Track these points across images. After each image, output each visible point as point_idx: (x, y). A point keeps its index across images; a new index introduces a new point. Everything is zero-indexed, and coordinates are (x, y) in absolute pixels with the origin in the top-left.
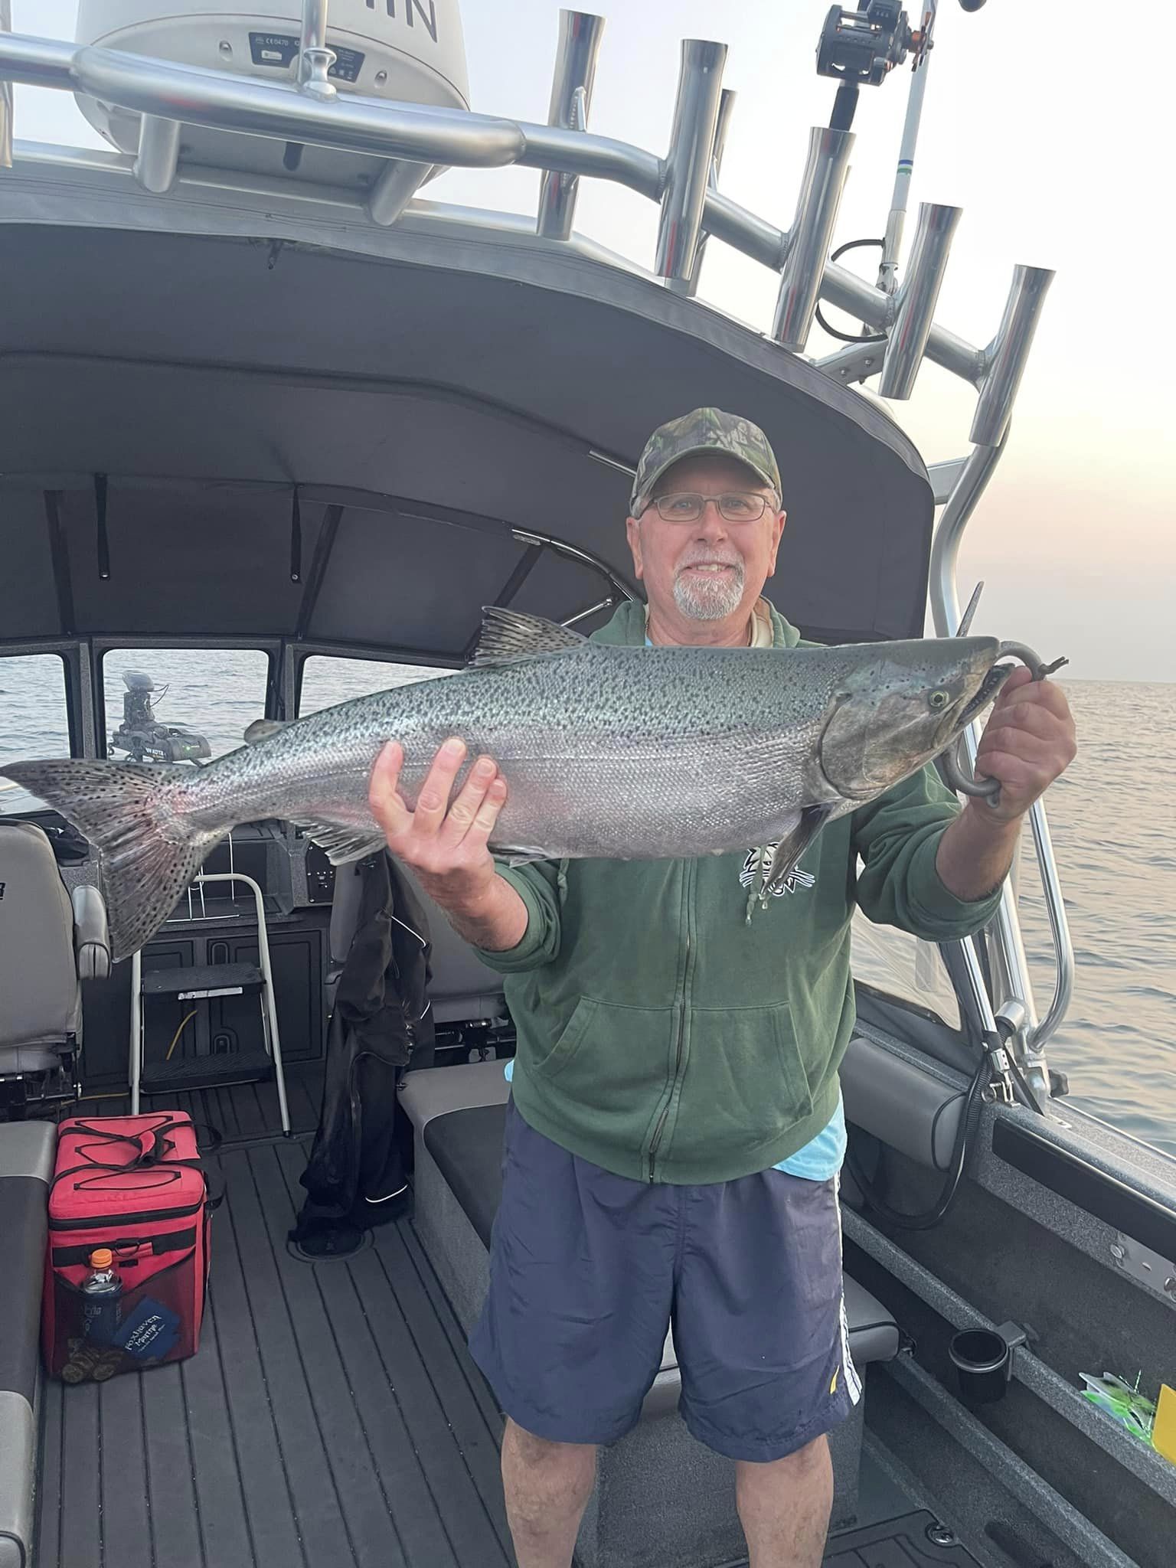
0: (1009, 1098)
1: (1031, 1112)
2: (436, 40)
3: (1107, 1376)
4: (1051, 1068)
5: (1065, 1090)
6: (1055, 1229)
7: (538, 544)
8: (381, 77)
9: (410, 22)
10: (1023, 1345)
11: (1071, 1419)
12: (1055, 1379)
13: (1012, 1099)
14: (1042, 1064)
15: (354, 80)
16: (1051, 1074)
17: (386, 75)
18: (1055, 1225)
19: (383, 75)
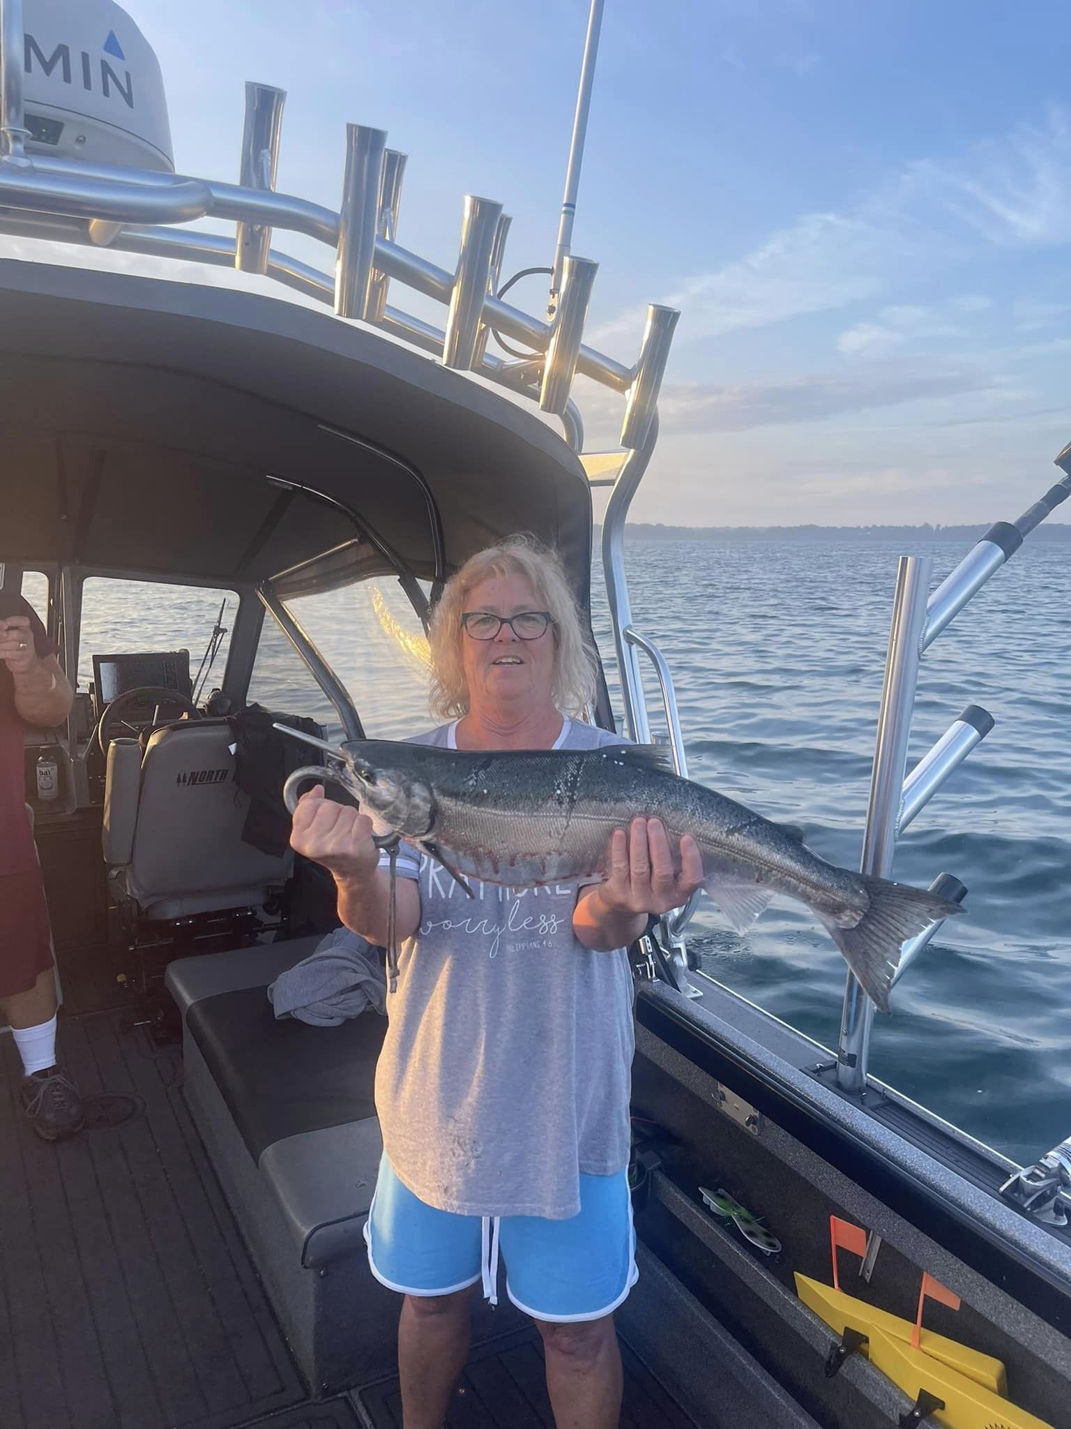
0: (651, 975)
1: (668, 988)
2: (131, 106)
3: (721, 1191)
4: (689, 947)
5: (699, 965)
6: (679, 1079)
7: (290, 488)
8: (81, 141)
9: (106, 93)
10: (660, 1169)
11: (689, 1225)
12: (679, 1196)
13: (654, 975)
14: (681, 946)
15: (55, 142)
16: (689, 953)
17: (85, 138)
18: (679, 1076)
19: (81, 139)
